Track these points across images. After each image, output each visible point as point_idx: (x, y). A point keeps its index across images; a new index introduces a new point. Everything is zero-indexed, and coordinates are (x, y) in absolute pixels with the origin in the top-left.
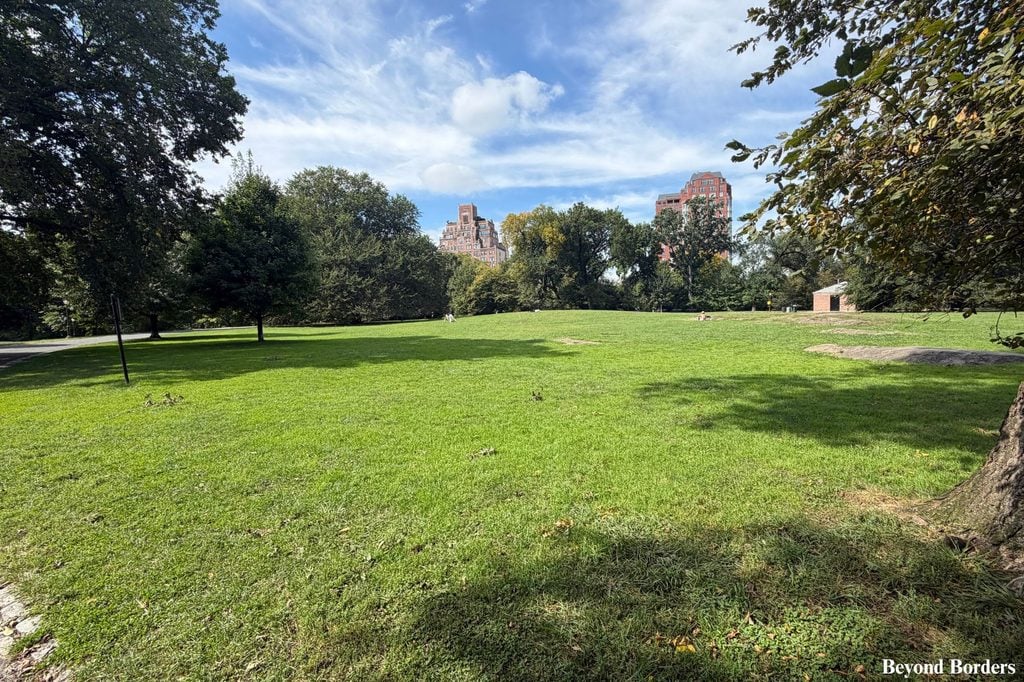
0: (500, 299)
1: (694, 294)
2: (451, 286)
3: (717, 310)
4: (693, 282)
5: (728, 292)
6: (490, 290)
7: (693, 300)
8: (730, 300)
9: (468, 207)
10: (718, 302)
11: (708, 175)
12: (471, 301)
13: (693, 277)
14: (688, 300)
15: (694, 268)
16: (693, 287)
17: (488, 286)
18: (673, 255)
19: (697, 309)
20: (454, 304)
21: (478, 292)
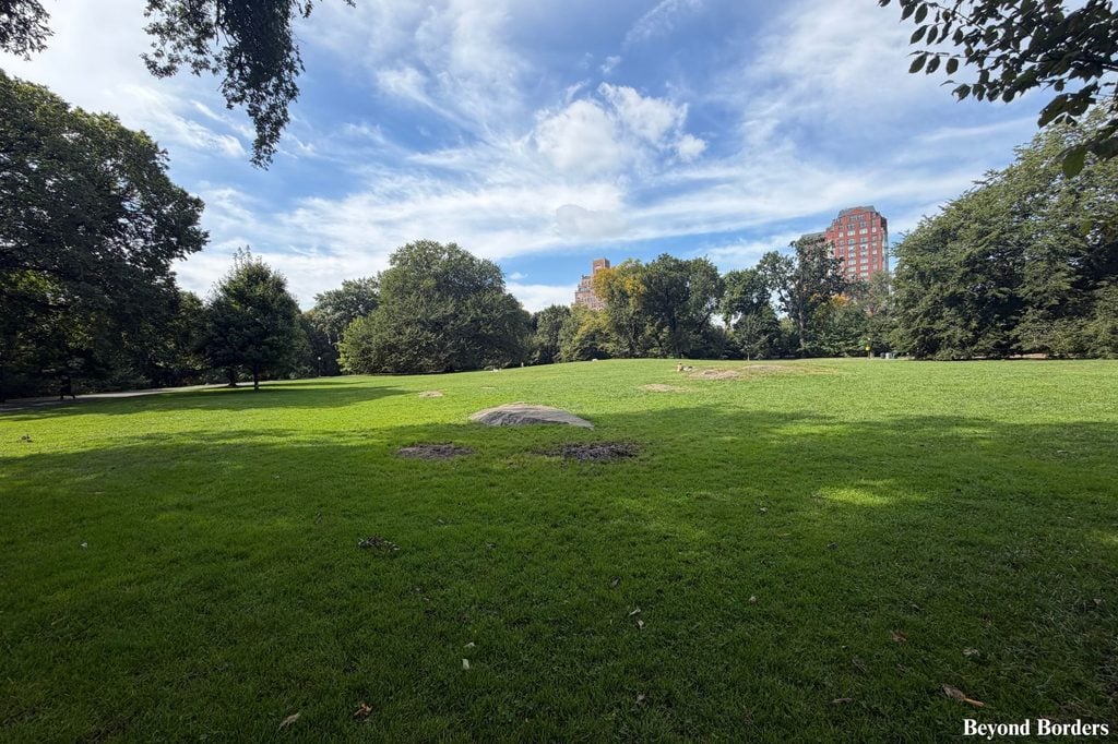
0: (602, 348)
1: (806, 340)
2: (561, 337)
3: (834, 357)
4: (805, 326)
5: (845, 335)
6: (593, 339)
7: (805, 345)
8: (847, 345)
9: (600, 262)
10: (833, 347)
11: (858, 210)
12: (575, 350)
13: (805, 321)
14: (800, 346)
15: (806, 312)
16: (803, 332)
17: (592, 337)
18: (782, 299)
19: (808, 355)
20: (562, 354)
21: (582, 342)
